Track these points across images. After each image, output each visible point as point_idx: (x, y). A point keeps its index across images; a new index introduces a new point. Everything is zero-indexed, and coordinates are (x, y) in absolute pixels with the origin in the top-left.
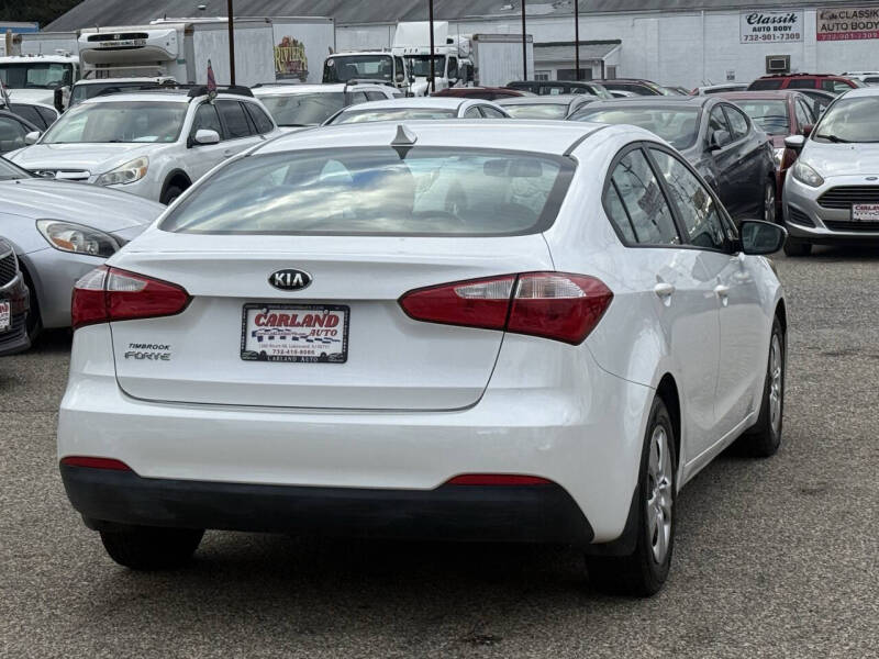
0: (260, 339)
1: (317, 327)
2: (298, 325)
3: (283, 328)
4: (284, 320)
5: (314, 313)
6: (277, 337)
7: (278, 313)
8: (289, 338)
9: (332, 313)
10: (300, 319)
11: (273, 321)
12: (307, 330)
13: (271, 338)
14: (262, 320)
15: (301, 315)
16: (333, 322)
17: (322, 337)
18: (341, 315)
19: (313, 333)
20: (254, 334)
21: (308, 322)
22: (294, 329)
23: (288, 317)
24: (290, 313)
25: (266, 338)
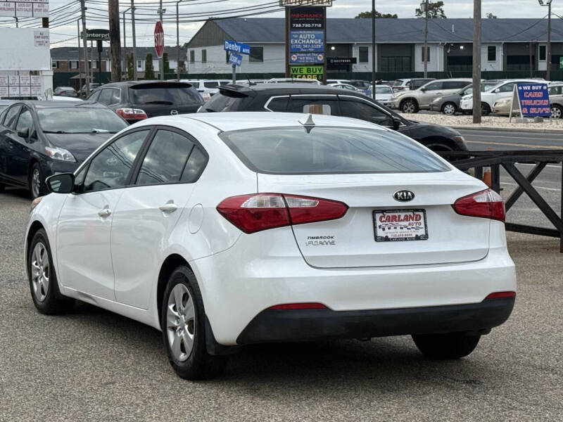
0: (384, 229)
1: (411, 221)
2: (402, 221)
3: (394, 223)
4: (394, 218)
5: (408, 214)
6: (392, 228)
7: (390, 215)
8: (398, 228)
9: (417, 213)
10: (402, 218)
11: (388, 219)
12: (406, 223)
13: (389, 228)
14: (383, 219)
15: (402, 215)
16: (418, 218)
17: (414, 226)
18: (421, 214)
19: (410, 224)
20: (380, 227)
21: (406, 219)
22: (400, 223)
23: (395, 216)
24: (397, 214)
25: (386, 228)
